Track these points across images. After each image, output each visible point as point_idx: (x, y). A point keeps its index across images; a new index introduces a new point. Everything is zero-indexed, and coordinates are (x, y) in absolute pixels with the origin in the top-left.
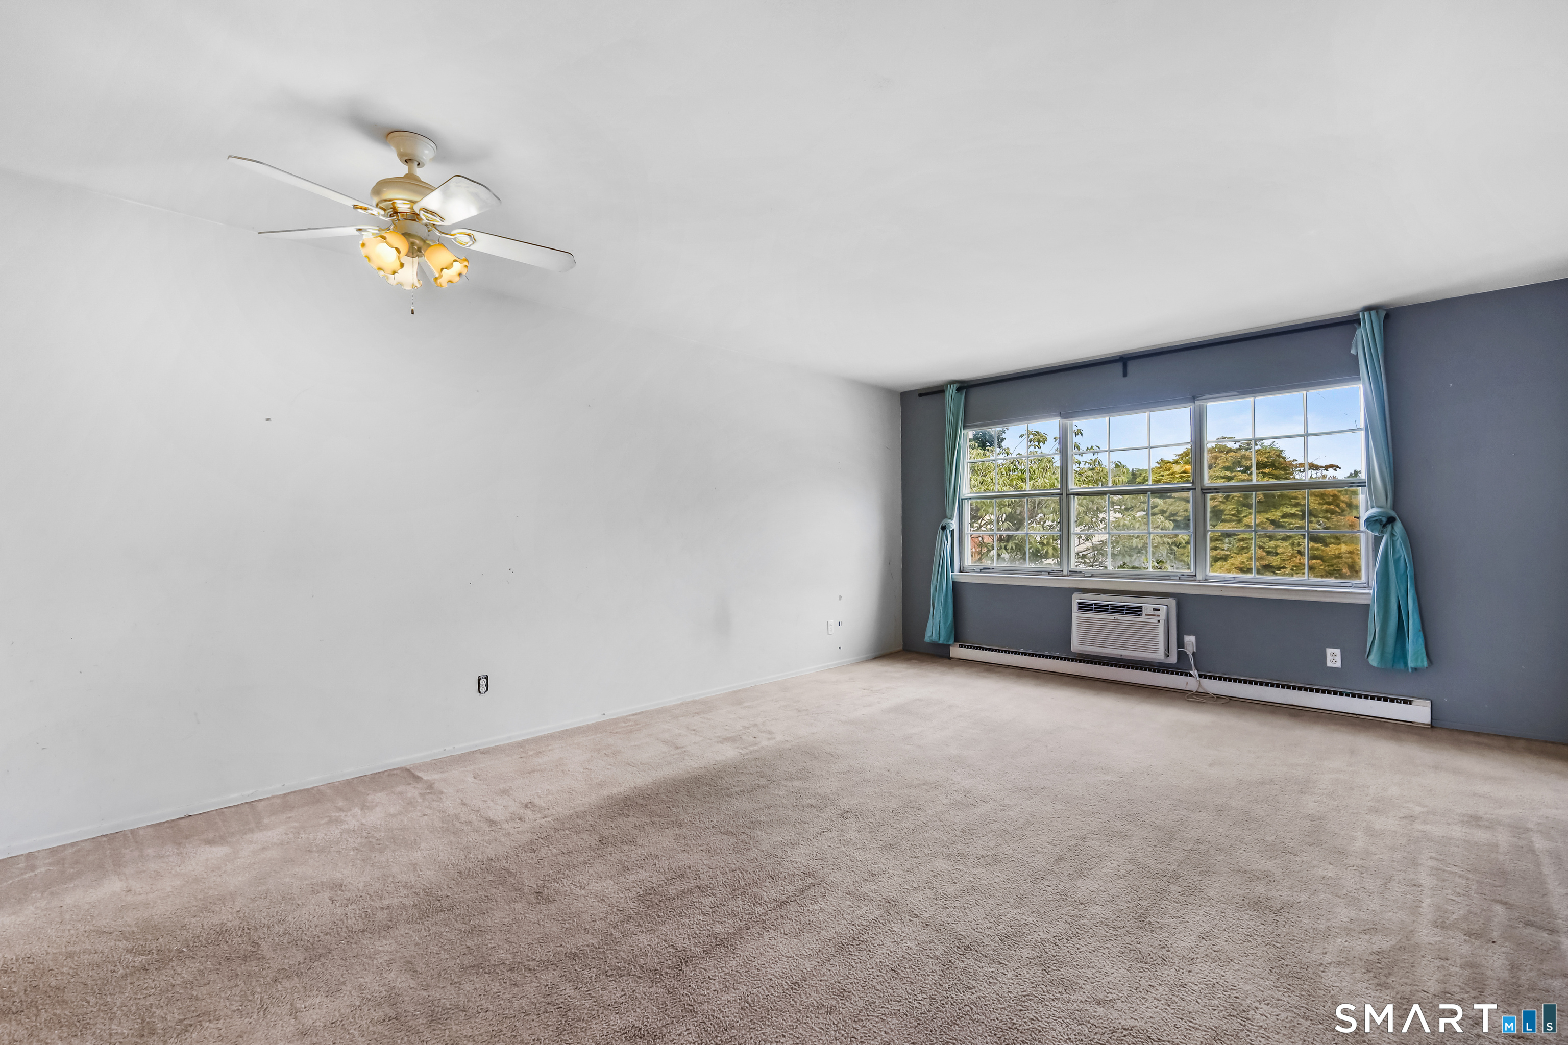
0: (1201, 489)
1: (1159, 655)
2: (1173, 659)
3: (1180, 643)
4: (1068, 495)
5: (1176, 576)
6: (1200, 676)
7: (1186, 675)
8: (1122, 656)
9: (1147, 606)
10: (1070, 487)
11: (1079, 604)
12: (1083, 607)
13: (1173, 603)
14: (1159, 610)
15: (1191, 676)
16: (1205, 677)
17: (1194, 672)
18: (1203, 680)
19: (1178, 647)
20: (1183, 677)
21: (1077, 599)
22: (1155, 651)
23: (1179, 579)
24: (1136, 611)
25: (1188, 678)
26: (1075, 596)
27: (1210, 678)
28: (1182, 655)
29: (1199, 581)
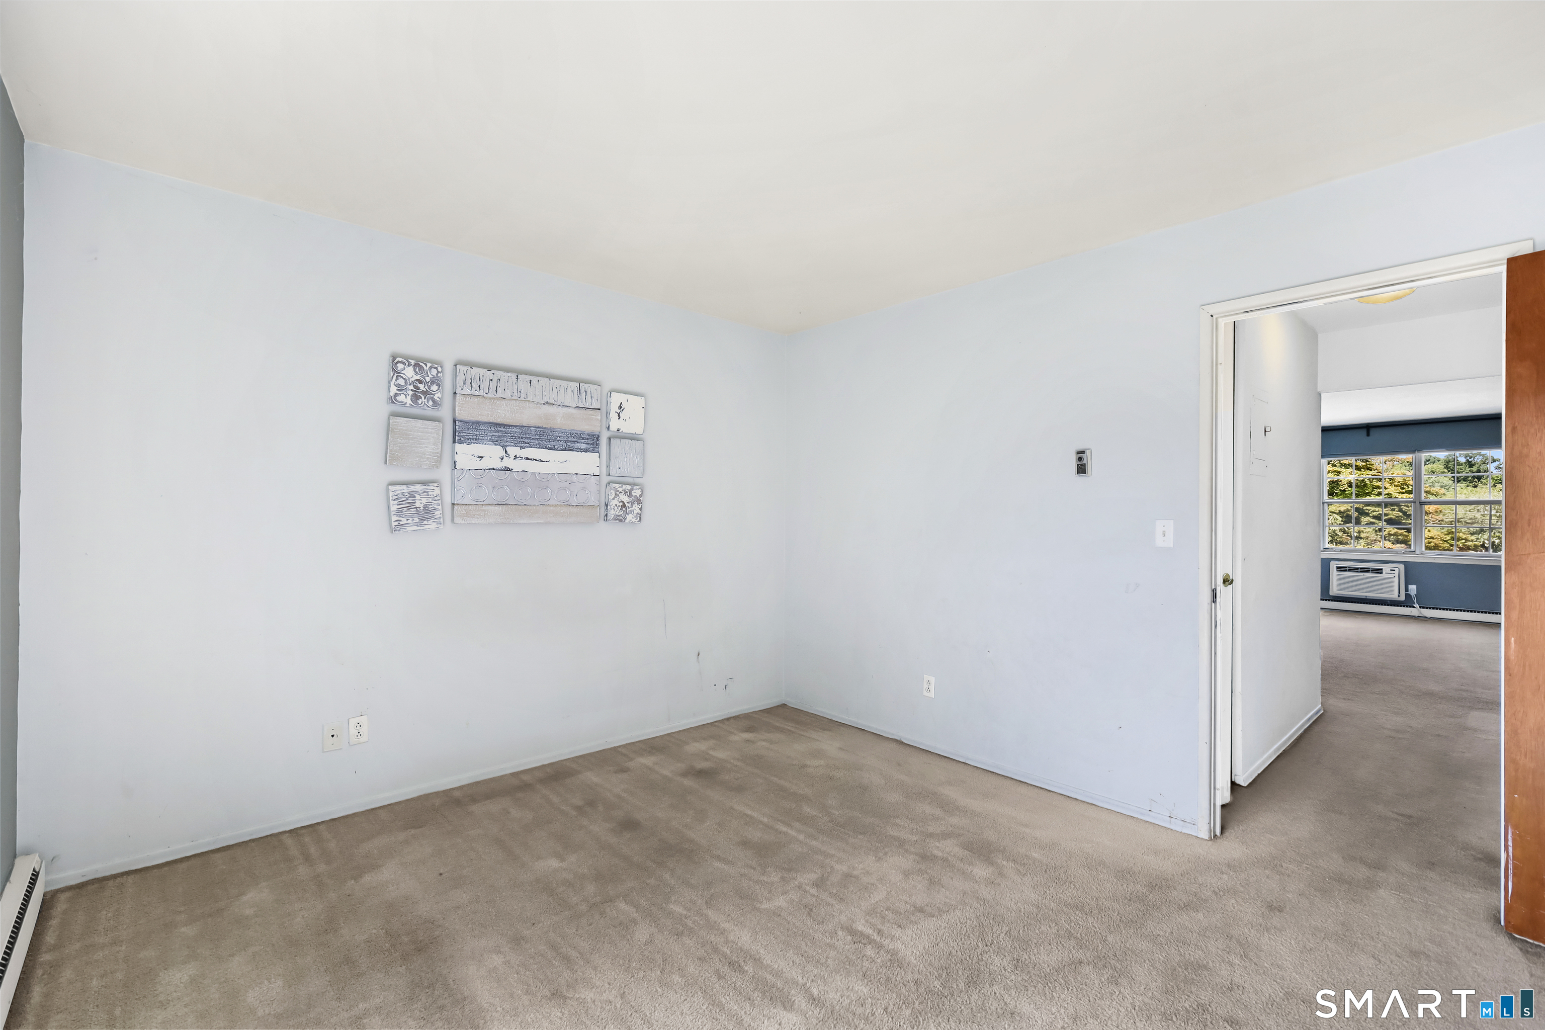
0: (1420, 502)
1: (1394, 596)
2: (1403, 598)
3: (1407, 590)
4: (1323, 503)
5: (1401, 552)
6: (1420, 607)
7: (1410, 607)
8: (1366, 597)
9: (1386, 568)
10: (1325, 499)
11: (1337, 567)
12: (1339, 569)
13: (1402, 567)
14: (1394, 570)
15: (1414, 607)
16: (1423, 608)
17: (1416, 605)
18: (1422, 610)
19: (1405, 592)
20: (1409, 608)
21: (1334, 565)
22: (1392, 593)
23: (1404, 553)
24: (1379, 571)
25: (1412, 609)
26: (1332, 563)
27: (1427, 608)
28: (1408, 596)
29: (1418, 555)
